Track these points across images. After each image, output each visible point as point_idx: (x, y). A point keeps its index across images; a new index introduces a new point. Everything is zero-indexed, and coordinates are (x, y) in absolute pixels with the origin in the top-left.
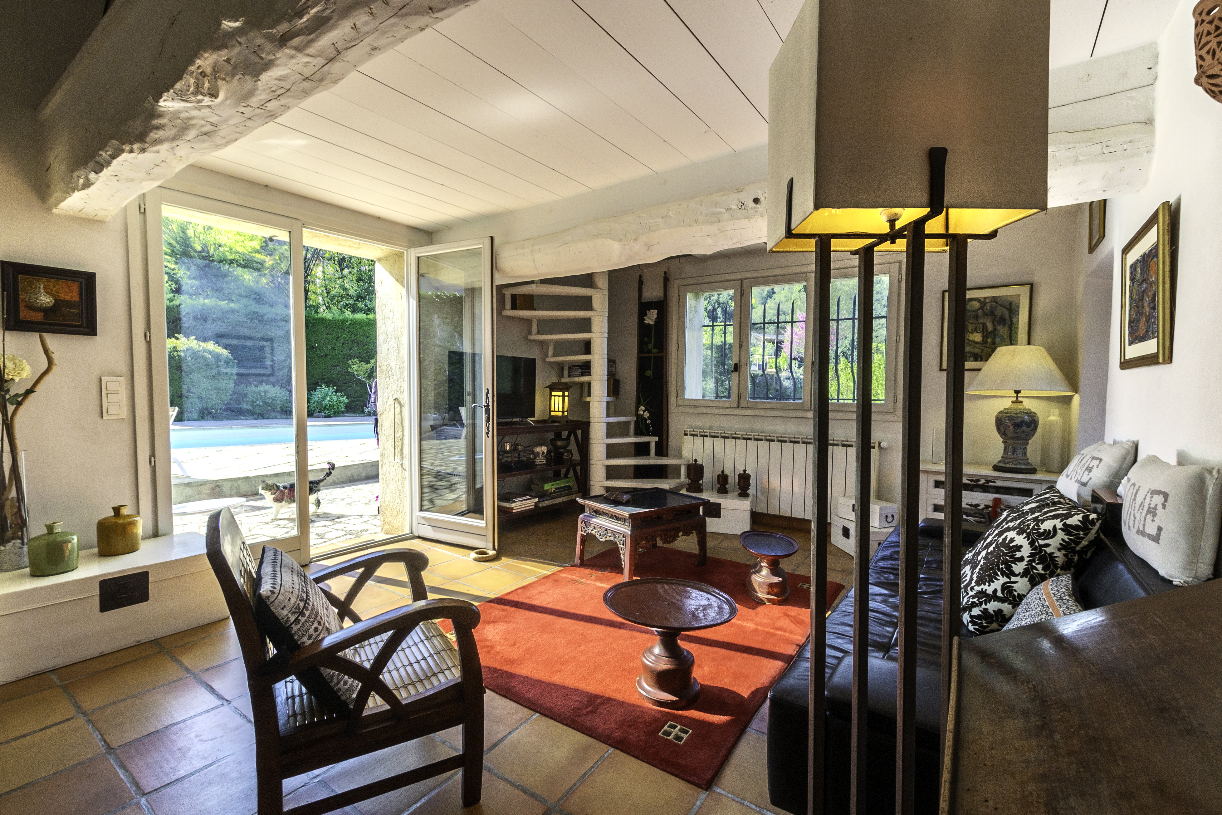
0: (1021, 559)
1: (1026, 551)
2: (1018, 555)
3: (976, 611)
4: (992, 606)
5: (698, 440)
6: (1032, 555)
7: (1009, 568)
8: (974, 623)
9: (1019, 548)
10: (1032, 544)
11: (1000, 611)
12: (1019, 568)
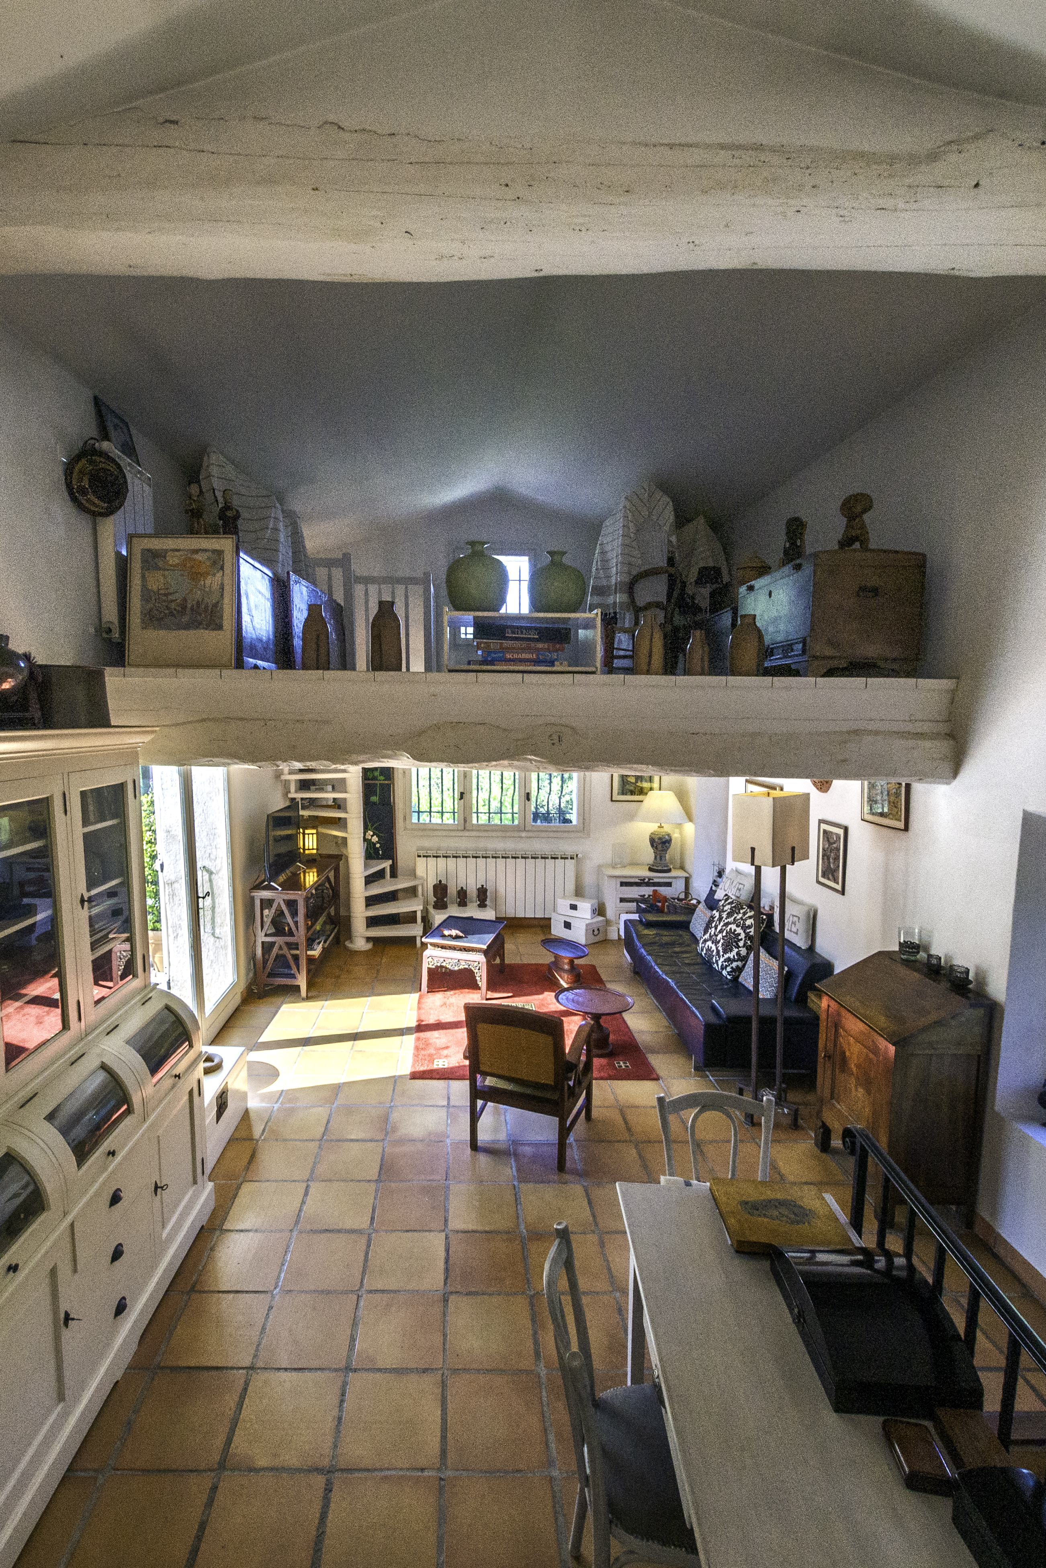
0: (741, 939)
1: (743, 936)
2: (740, 938)
3: (729, 969)
4: (734, 965)
5: (432, 861)
6: (745, 937)
7: (737, 944)
8: (730, 975)
9: (739, 934)
10: (744, 932)
11: (737, 966)
12: (741, 944)
